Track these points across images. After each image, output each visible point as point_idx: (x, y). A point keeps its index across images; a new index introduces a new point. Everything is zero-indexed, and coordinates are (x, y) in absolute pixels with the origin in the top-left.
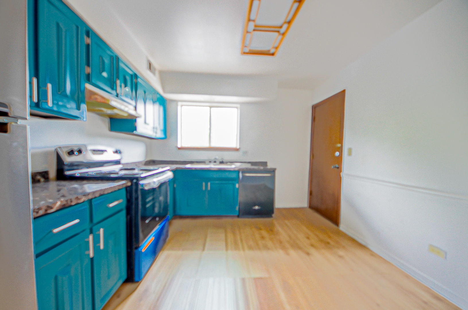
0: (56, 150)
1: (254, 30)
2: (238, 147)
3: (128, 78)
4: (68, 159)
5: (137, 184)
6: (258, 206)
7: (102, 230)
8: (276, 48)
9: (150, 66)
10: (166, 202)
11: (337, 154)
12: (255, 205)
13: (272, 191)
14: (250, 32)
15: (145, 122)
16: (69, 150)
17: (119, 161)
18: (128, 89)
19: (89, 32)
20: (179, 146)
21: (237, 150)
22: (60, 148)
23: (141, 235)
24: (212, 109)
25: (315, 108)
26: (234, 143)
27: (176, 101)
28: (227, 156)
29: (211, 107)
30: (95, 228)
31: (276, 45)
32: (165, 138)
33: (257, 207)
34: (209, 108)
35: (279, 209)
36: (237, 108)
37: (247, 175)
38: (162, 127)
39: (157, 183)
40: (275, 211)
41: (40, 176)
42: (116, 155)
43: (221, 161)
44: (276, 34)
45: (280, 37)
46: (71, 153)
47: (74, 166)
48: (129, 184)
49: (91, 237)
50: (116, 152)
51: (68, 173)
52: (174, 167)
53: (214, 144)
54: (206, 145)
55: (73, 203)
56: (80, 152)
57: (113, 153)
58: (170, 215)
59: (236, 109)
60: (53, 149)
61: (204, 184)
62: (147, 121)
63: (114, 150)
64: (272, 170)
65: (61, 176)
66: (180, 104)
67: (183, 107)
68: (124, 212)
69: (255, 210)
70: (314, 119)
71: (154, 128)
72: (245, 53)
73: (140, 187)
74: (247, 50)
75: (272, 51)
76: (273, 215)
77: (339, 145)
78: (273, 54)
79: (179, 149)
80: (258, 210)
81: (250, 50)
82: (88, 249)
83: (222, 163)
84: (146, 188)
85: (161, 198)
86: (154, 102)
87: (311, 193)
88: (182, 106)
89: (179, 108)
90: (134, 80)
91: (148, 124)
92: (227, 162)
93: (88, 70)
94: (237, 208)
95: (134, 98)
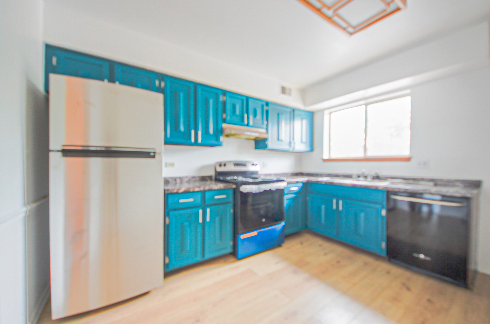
4: (219, 169)
7: (209, 210)
9: (283, 90)
15: (278, 139)
16: (219, 164)
19: (225, 93)
20: (326, 157)
21: (408, 159)
23: (240, 225)
24: (369, 107)
27: (322, 111)
28: (384, 169)
29: (366, 105)
30: (206, 208)
32: (311, 150)
33: (422, 256)
34: (364, 107)
48: (234, 187)
49: (201, 211)
52: (305, 179)
53: (371, 153)
54: (361, 155)
55: (191, 191)
56: (225, 165)
61: (334, 201)
62: (280, 138)
65: (215, 179)
66: (327, 112)
67: (332, 114)
68: (231, 205)
69: (418, 259)
72: (353, 33)
79: (325, 161)
82: (199, 218)
83: (377, 178)
88: (330, 113)
90: (265, 108)
91: (282, 141)
92: (385, 178)
93: (224, 116)
94: (384, 245)
95: (265, 122)
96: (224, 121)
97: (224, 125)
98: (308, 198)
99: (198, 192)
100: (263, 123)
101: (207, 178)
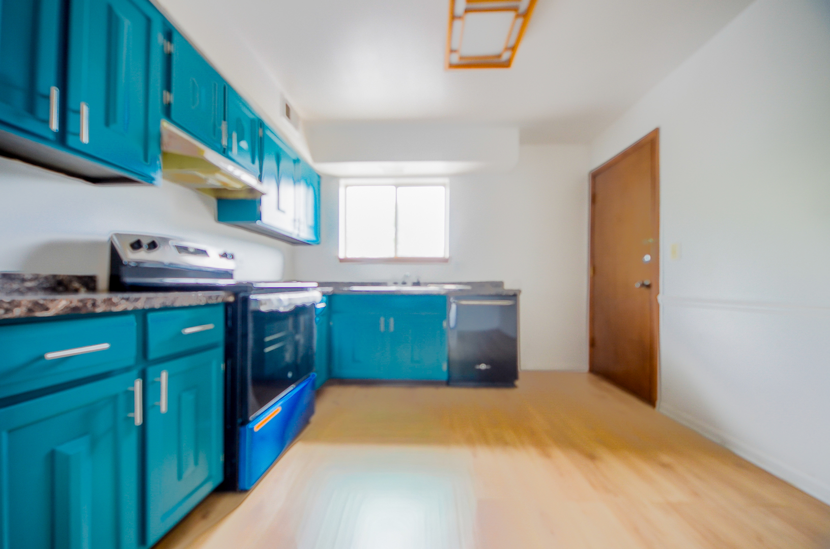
0: (111, 238)
1: (467, 11)
2: (447, 256)
3: (246, 126)
4: (130, 256)
5: (246, 301)
6: (486, 364)
7: (164, 376)
8: (513, 49)
9: (288, 111)
10: (309, 347)
11: (647, 258)
12: (480, 364)
13: (512, 342)
14: (460, 18)
15: (278, 208)
16: (134, 240)
17: (230, 271)
18: (244, 144)
19: (170, 33)
20: (342, 255)
21: (445, 261)
22: (118, 235)
23: (251, 398)
24: (399, 189)
25: (595, 176)
26: (440, 250)
27: (335, 178)
28: (425, 274)
29: (397, 186)
30: (151, 370)
31: (512, 42)
32: (317, 242)
33: (483, 367)
34: (394, 187)
35: (528, 372)
36: (444, 185)
37: (464, 302)
38: (311, 221)
39: (286, 303)
40: (521, 375)
41: (80, 283)
42: (224, 260)
43: (416, 281)
44: (511, 15)
45: (520, 21)
46: (137, 245)
47: (139, 269)
48: (231, 299)
49: (138, 384)
50: (225, 255)
51: (129, 280)
53: (401, 252)
54: (391, 254)
55: (99, 310)
56: (153, 245)
57: (218, 257)
58: (318, 373)
59: (443, 188)
60: (105, 238)
61: (382, 319)
62: (282, 206)
63: (222, 251)
64: (511, 293)
65: (117, 284)
66: (342, 182)
67: (348, 188)
68: (220, 352)
69: (480, 370)
70: (594, 199)
71: (295, 220)
72: (452, 66)
73: (252, 307)
74: (455, 59)
75: (506, 56)
76: (517, 383)
77: (651, 240)
78: (507, 64)
79: (342, 261)
80: (486, 370)
81: (461, 58)
82: (131, 409)
83: (417, 284)
84: (264, 309)
85: (300, 338)
86: (296, 181)
87: (593, 344)
88: (346, 186)
89: (341, 191)
90: (258, 132)
91: (283, 212)
92: (426, 284)
93: (169, 97)
94: (445, 367)
95: (257, 162)
96: (167, 111)
97: (166, 125)
98: (331, 324)
99: (124, 313)
100: (253, 162)
101: (76, 285)
